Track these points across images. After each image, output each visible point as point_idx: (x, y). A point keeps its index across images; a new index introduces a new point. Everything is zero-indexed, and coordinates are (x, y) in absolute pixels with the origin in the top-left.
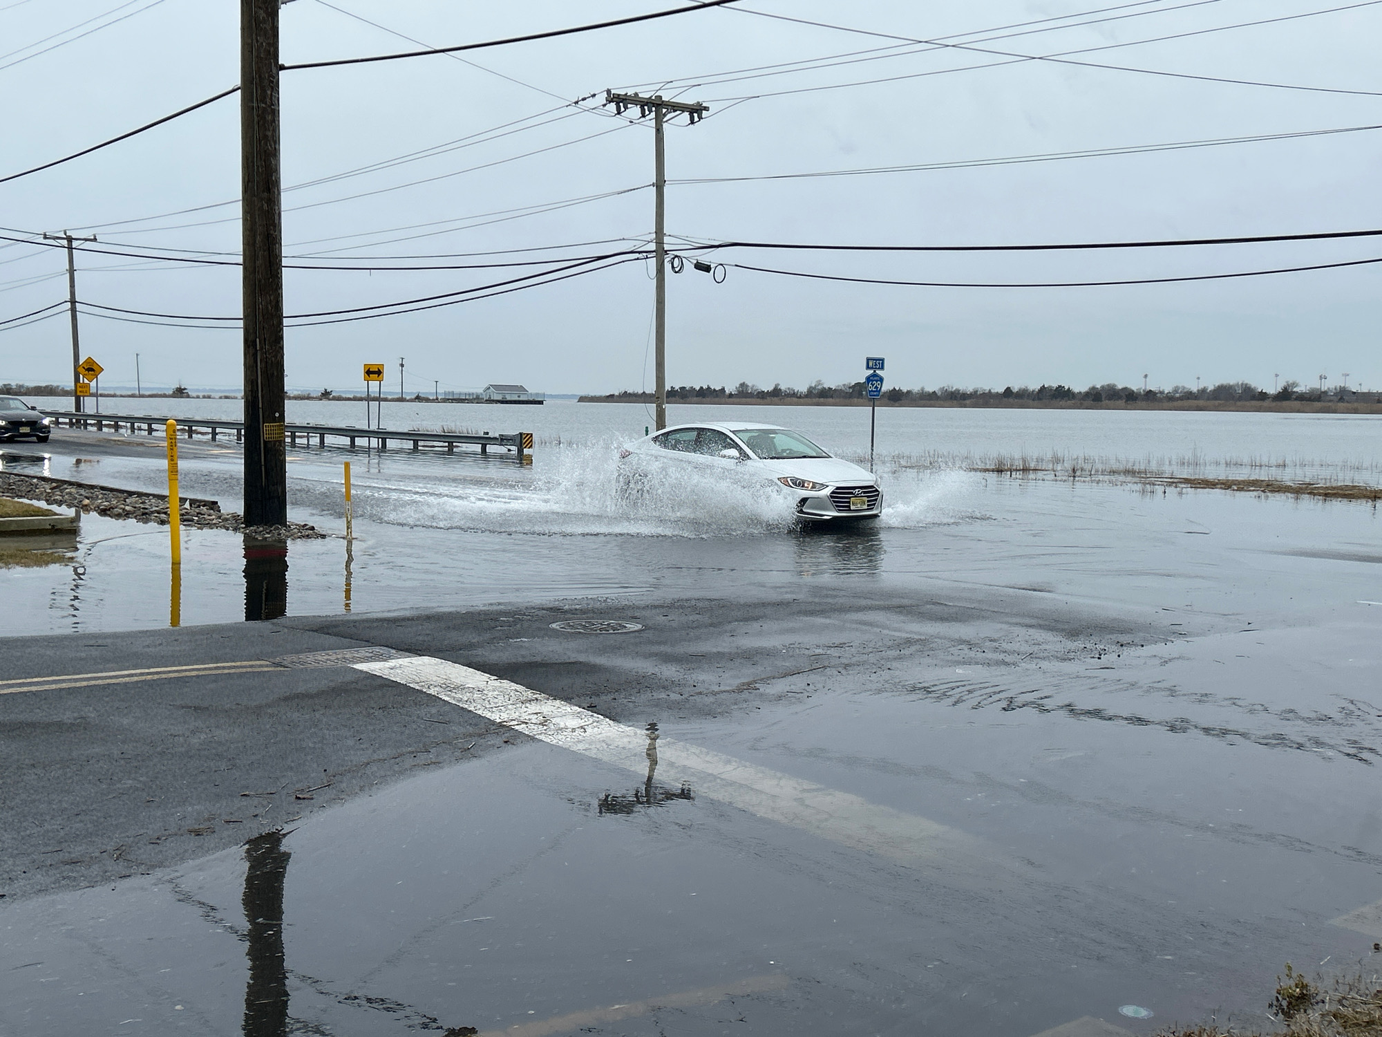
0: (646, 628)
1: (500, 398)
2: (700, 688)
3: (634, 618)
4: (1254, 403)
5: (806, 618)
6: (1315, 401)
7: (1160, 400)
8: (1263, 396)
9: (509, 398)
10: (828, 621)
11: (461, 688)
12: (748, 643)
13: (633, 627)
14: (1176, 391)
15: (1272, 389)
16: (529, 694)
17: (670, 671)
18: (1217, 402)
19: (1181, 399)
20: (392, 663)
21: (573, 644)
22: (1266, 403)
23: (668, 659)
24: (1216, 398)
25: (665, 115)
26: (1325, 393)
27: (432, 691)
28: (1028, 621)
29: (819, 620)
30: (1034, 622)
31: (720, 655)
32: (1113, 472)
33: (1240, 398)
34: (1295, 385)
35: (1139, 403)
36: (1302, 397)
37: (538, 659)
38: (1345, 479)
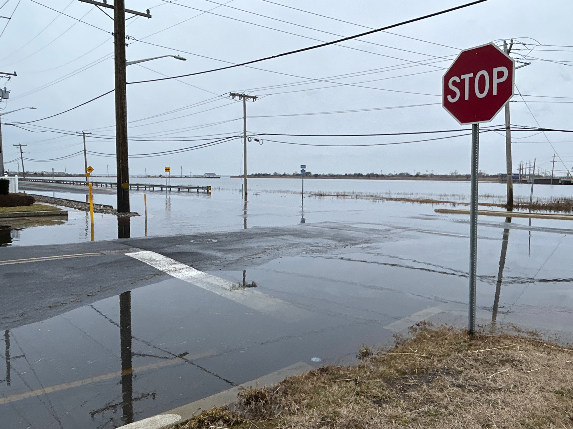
0: (218, 241)
1: (208, 176)
2: (227, 259)
3: (216, 239)
4: (409, 178)
5: (267, 238)
6: (425, 177)
7: (384, 177)
8: (411, 176)
9: (211, 177)
10: (273, 238)
11: (154, 260)
12: (246, 245)
13: (214, 241)
14: (389, 174)
15: (414, 174)
16: (174, 262)
17: (219, 254)
18: (399, 178)
19: (391, 177)
20: (137, 253)
21: (195, 247)
22: (412, 178)
23: (220, 251)
24: (399, 177)
25: (246, 99)
26: (427, 175)
27: (145, 262)
28: (328, 238)
29: (269, 238)
30: (330, 238)
31: (237, 249)
32: (367, 196)
33: (406, 176)
34: (419, 173)
35: (380, 178)
36: (421, 176)
37: (182, 251)
38: (426, 197)
